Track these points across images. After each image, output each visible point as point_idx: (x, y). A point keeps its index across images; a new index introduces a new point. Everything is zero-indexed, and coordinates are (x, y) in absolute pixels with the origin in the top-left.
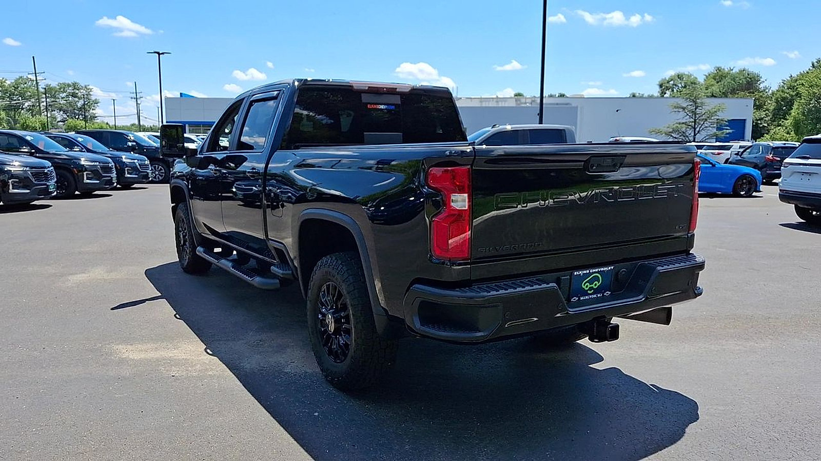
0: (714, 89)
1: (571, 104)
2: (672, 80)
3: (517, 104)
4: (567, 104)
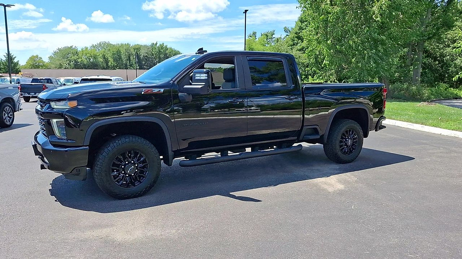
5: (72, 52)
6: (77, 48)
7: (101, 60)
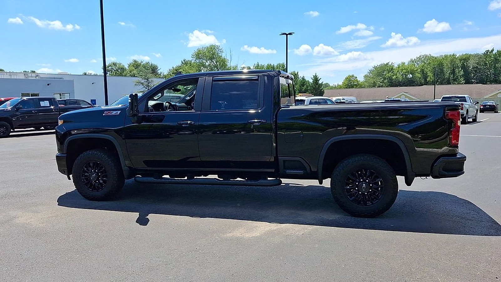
0: (135, 72)
1: (63, 79)
2: (110, 66)
3: (25, 77)
4: (61, 78)
5: (388, 69)
6: (393, 65)
7: (419, 76)
